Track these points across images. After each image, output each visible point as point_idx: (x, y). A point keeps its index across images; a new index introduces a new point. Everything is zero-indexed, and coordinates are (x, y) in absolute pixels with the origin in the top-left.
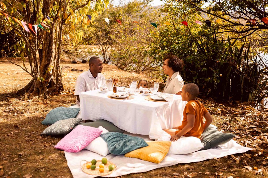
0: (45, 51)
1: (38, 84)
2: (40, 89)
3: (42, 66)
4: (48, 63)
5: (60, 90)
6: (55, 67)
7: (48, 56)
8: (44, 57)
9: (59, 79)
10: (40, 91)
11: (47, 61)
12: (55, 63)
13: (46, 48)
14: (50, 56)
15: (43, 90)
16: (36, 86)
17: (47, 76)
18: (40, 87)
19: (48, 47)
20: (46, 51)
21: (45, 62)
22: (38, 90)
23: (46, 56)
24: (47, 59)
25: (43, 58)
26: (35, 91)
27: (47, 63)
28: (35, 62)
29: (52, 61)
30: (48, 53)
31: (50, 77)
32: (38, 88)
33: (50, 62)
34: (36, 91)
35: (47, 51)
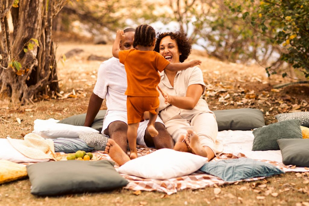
0: (23, 12)
1: (9, 77)
2: (14, 87)
3: (17, 42)
4: (29, 35)
5: (53, 92)
6: (43, 44)
7: (30, 21)
8: (21, 22)
9: (51, 67)
10: (13, 91)
11: (26, 32)
12: (42, 36)
13: (26, 6)
14: (33, 20)
15: (19, 89)
16: (5, 81)
17: (27, 62)
18: (13, 82)
19: (29, 3)
20: (25, 12)
21: (23, 33)
22: (8, 88)
23: (25, 22)
24: (28, 27)
25: (19, 24)
26: (4, 91)
27: (27, 35)
28: (4, 32)
29: (38, 32)
30: (30, 16)
31: (33, 63)
32: (9, 85)
33: (32, 33)
34: (6, 90)
35: (28, 12)
